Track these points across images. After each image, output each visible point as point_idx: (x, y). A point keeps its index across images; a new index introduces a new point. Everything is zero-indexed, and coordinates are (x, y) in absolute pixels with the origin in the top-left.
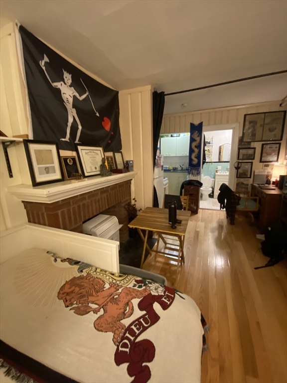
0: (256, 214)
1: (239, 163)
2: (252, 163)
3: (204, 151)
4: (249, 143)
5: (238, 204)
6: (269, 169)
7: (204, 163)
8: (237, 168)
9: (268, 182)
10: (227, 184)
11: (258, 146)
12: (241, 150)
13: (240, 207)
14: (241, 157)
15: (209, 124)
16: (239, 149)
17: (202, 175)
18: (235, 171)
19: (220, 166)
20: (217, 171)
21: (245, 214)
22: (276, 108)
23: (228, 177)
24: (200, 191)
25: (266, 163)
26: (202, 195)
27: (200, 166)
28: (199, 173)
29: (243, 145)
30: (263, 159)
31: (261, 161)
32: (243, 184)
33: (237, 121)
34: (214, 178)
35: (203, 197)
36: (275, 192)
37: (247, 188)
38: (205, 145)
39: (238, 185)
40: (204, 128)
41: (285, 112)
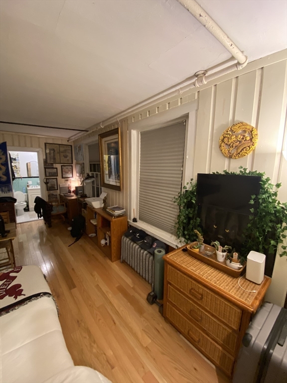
0: (65, 214)
1: (47, 179)
2: (57, 179)
3: (11, 166)
4: (52, 164)
5: (52, 210)
6: (68, 183)
7: (13, 179)
8: (46, 183)
9: (70, 192)
10: (40, 196)
11: (58, 166)
12: (47, 170)
13: (54, 213)
14: (48, 174)
15: (13, 145)
16: (45, 168)
17: (14, 191)
18: (45, 185)
19: (30, 181)
20: (28, 186)
21: (58, 216)
22: (65, 143)
23: (40, 191)
24: (16, 208)
25: (67, 179)
26: (16, 210)
27: (10, 182)
28: (10, 190)
29: (48, 166)
30: (64, 176)
31: (63, 178)
32: (53, 195)
33: (39, 147)
34: (27, 192)
35: (18, 212)
36: (74, 197)
37: (57, 198)
38: (11, 162)
39: (49, 196)
40: (8, 148)
41: (71, 146)
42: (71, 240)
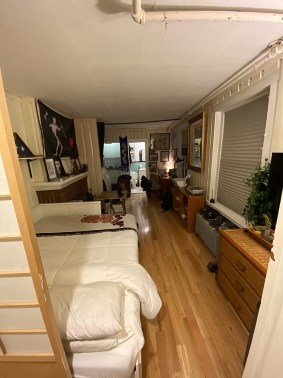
0: (160, 191)
1: (150, 163)
2: (157, 162)
3: (130, 154)
4: (154, 151)
5: (151, 186)
6: (165, 166)
7: (131, 163)
8: (150, 166)
9: (165, 173)
10: (145, 176)
11: (158, 152)
12: (150, 155)
13: (152, 188)
14: (151, 159)
15: (131, 139)
16: (149, 154)
17: (131, 171)
18: (148, 167)
19: (141, 165)
20: (139, 168)
21: (155, 192)
22: (165, 132)
23: (145, 172)
24: (131, 183)
25: (164, 162)
26: (132, 185)
27: (128, 165)
28: (128, 170)
29: (151, 152)
30: (162, 160)
31: (161, 162)
32: (153, 175)
33: (146, 138)
34: (138, 173)
35: (133, 186)
36: (168, 177)
37: (156, 178)
38: (130, 151)
39: (151, 176)
40: (128, 140)
41: (169, 134)
42: (161, 210)
